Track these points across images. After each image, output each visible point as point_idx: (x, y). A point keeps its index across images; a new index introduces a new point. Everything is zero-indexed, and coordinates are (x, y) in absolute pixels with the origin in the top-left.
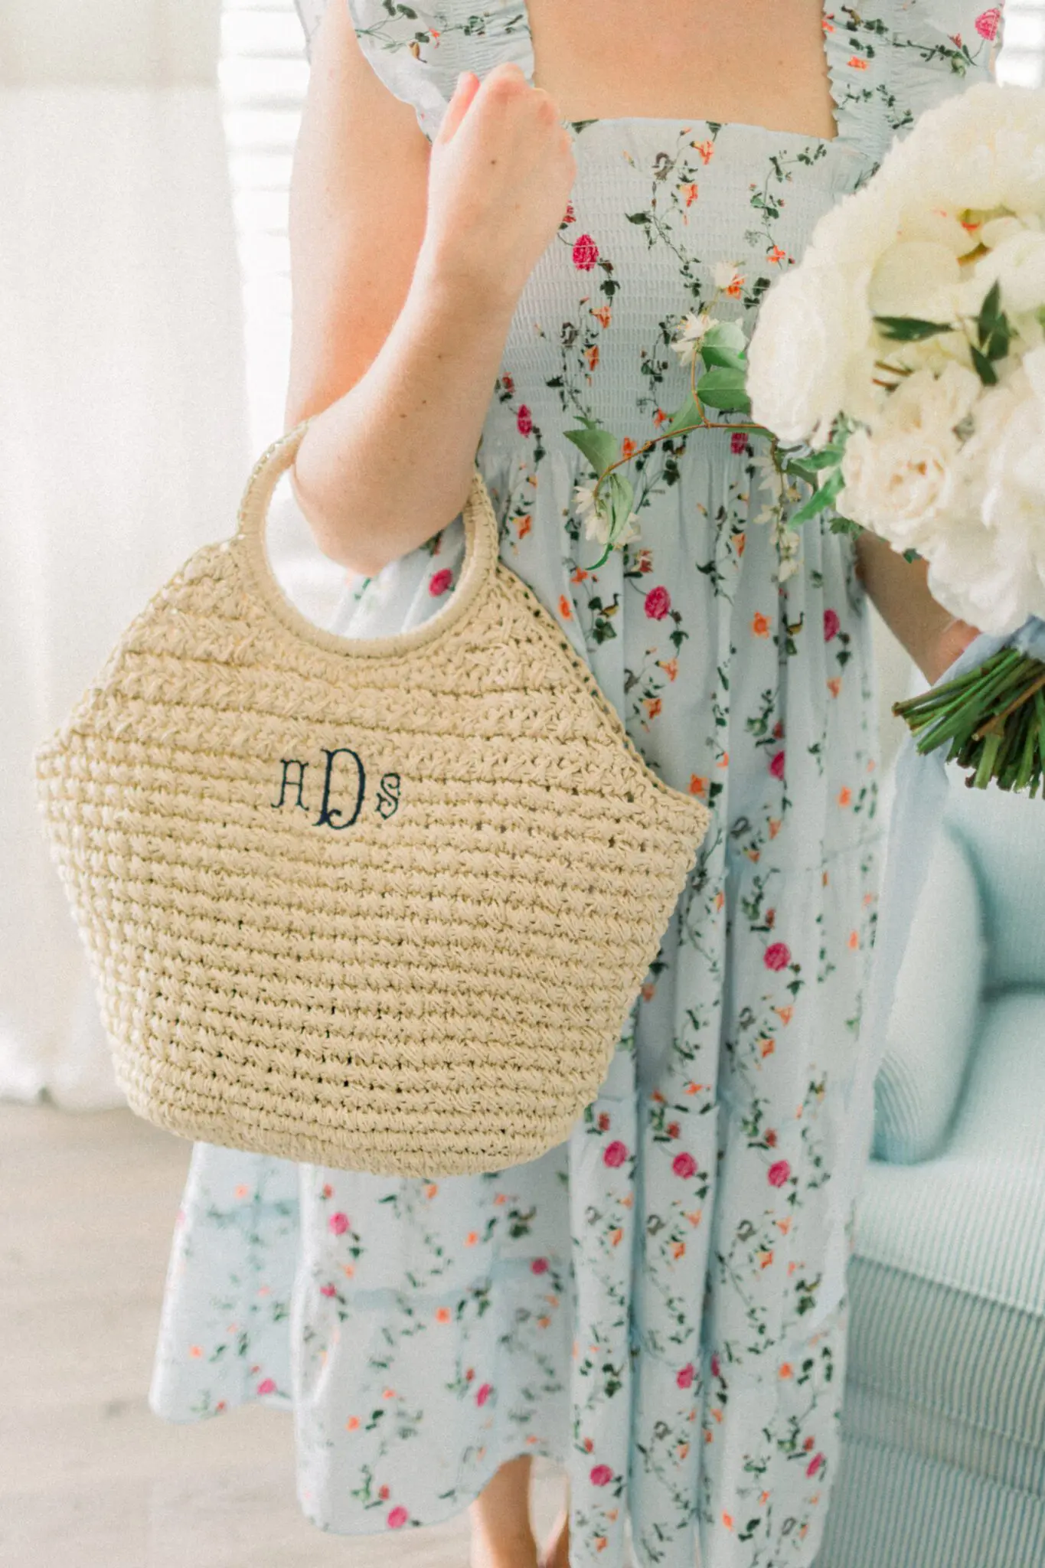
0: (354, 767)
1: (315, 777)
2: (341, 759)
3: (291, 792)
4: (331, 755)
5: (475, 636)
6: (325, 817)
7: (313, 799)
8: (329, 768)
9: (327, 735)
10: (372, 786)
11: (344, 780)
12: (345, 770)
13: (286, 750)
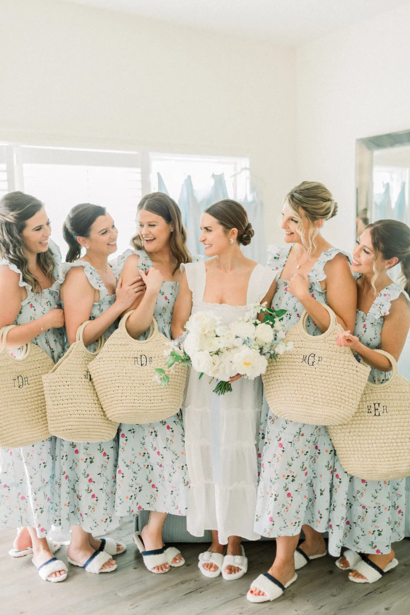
0: (145, 357)
1: (139, 359)
2: (143, 356)
3: (136, 362)
4: (141, 356)
5: (157, 339)
6: (142, 365)
7: (140, 363)
8: (141, 358)
9: (140, 353)
10: (148, 360)
11: (144, 359)
12: (144, 358)
13: (135, 356)
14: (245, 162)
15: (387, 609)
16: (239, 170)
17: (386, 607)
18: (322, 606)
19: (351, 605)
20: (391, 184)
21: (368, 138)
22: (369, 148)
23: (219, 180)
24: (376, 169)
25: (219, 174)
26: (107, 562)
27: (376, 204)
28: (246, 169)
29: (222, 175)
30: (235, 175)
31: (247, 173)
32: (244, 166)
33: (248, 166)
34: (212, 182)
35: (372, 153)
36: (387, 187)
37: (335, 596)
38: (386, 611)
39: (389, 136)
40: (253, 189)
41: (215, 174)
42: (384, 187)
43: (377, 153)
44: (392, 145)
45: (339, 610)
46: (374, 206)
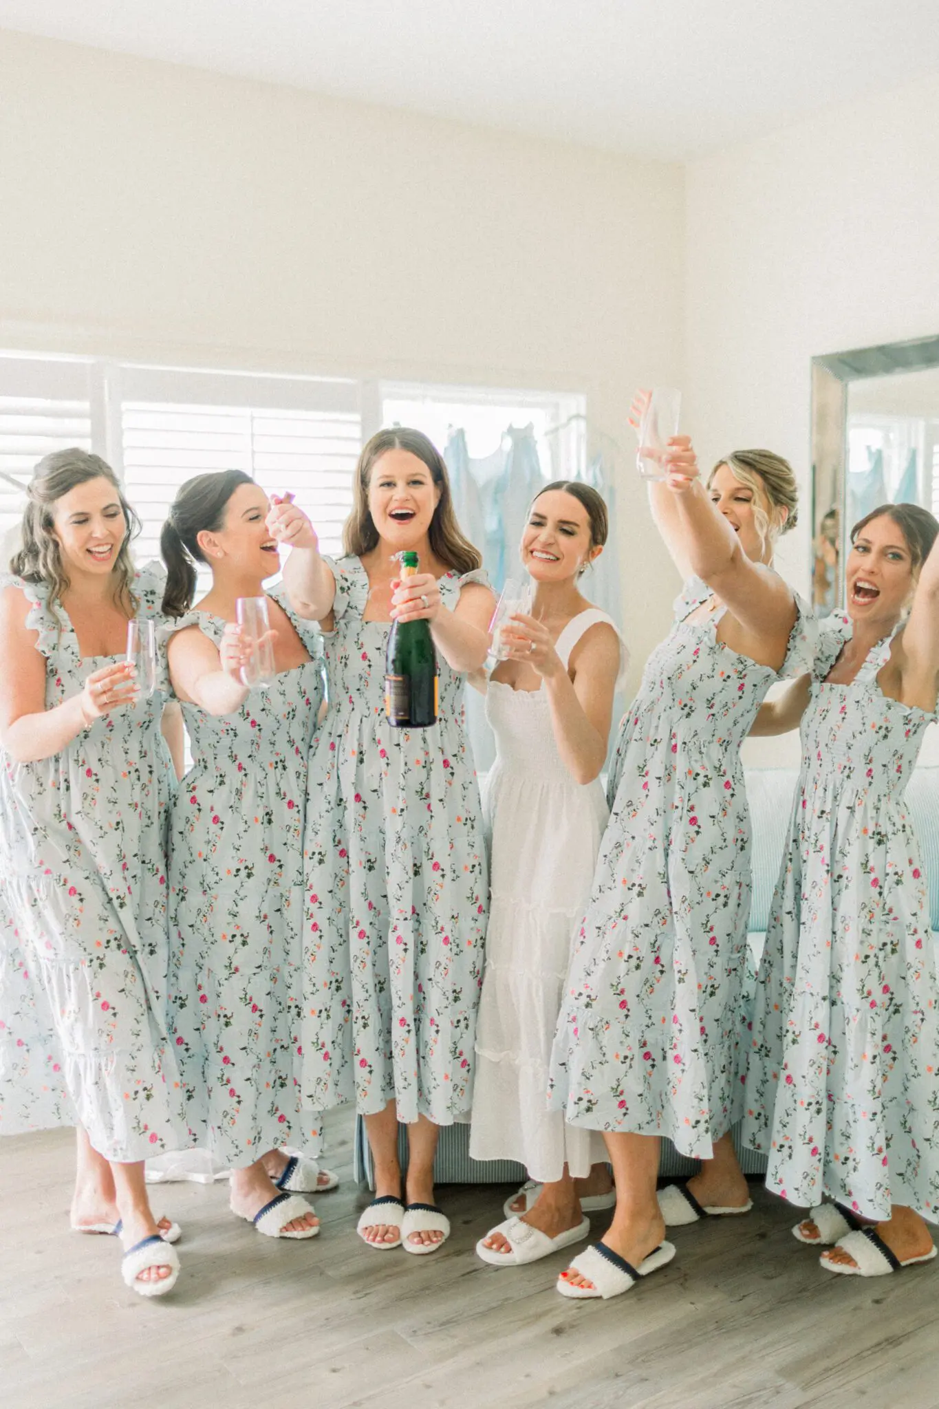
14: (576, 403)
15: (877, 1302)
16: (563, 420)
17: (876, 1298)
18: (744, 1296)
19: (805, 1294)
20: (885, 454)
21: (837, 354)
22: (839, 376)
23: (522, 441)
24: (852, 419)
25: (522, 426)
26: (300, 1217)
27: (853, 494)
28: (578, 416)
29: (530, 427)
30: (556, 430)
31: (580, 427)
32: (574, 412)
33: (583, 412)
34: (508, 443)
35: (846, 385)
36: (878, 460)
37: (772, 1278)
38: (876, 1305)
39: (881, 349)
40: (593, 459)
41: (515, 426)
42: (870, 459)
43: (859, 386)
44: (888, 369)
45: (778, 1303)
46: (849, 500)
